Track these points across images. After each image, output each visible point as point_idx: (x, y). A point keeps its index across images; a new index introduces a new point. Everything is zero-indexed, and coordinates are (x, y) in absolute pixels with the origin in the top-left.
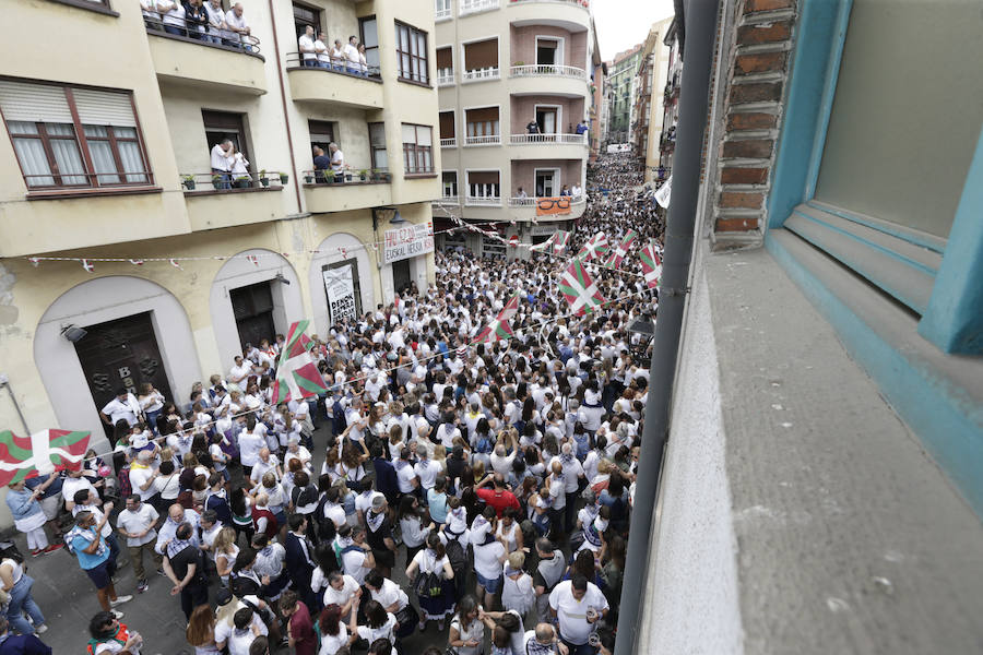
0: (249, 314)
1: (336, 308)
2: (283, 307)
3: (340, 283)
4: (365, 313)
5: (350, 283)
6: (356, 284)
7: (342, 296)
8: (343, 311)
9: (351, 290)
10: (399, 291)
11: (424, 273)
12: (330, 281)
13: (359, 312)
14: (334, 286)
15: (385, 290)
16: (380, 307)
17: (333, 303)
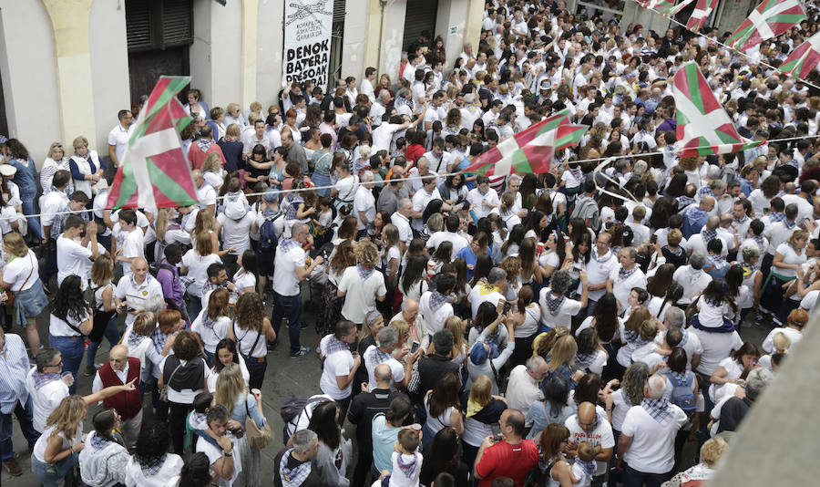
0: (152, 44)
1: (294, 61)
2: (209, 43)
3: (310, 19)
4: (344, 77)
5: (328, 21)
6: (338, 26)
7: (312, 42)
8: (307, 68)
9: (326, 33)
10: (410, 50)
11: (461, 26)
12: (295, 10)
13: (335, 75)
14: (299, 22)
15: (387, 44)
16: (369, 72)
17: (291, 51)
